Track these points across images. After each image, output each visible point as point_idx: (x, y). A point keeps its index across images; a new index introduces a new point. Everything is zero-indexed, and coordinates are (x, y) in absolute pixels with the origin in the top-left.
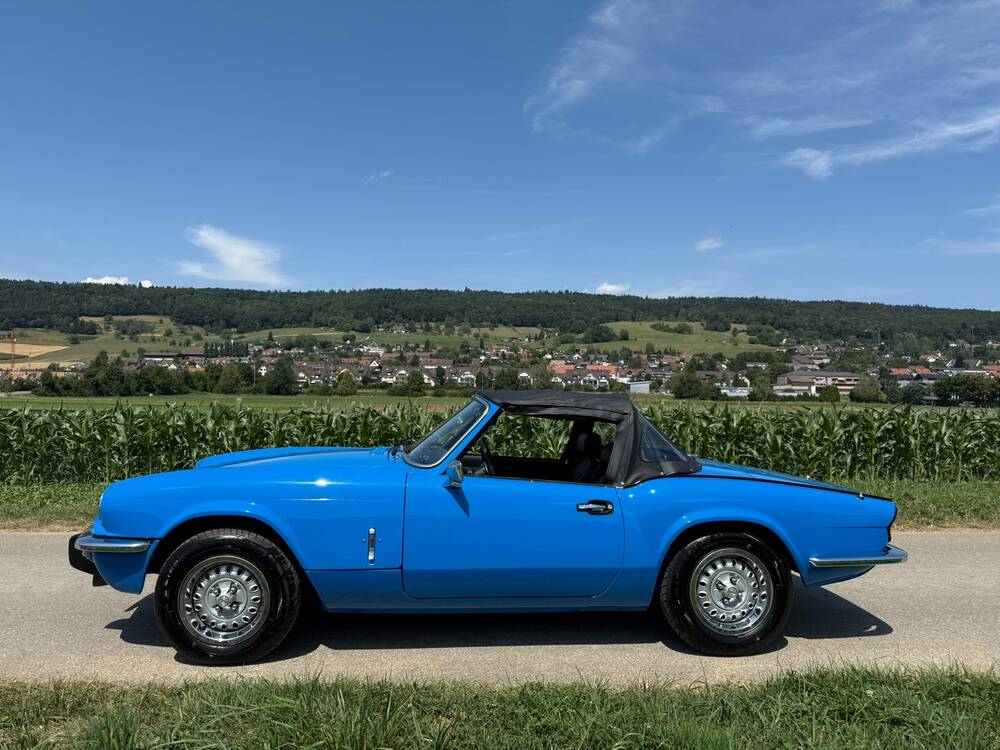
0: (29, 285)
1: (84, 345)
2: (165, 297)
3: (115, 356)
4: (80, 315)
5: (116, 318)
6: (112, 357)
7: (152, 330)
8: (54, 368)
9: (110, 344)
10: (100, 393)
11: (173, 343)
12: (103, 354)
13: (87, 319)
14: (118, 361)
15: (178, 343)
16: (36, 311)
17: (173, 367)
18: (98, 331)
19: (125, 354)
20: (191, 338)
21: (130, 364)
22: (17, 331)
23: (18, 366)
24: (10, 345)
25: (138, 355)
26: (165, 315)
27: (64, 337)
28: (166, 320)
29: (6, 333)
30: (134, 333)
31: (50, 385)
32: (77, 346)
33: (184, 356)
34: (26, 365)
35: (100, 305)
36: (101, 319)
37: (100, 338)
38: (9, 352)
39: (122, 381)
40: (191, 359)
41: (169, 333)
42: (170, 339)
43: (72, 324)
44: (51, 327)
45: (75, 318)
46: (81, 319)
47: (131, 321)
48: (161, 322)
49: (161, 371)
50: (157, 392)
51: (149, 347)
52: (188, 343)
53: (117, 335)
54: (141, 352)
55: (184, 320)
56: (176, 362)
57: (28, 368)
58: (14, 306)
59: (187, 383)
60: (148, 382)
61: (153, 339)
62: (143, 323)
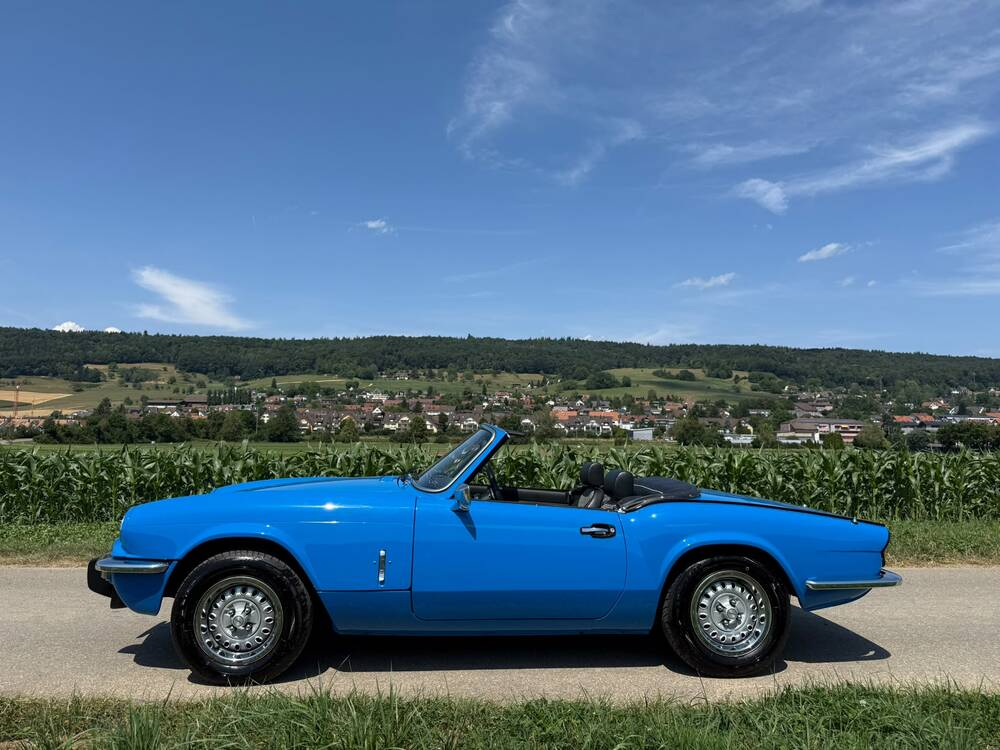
0: (35, 333)
1: (87, 393)
2: (170, 344)
3: (118, 404)
4: (85, 363)
5: (120, 366)
6: (115, 404)
7: (155, 377)
8: (57, 415)
9: (114, 392)
10: (102, 440)
11: (176, 391)
12: (106, 402)
13: (91, 367)
14: (121, 408)
15: (181, 391)
16: (41, 358)
17: (176, 414)
18: (102, 378)
19: (129, 401)
20: (194, 385)
21: (132, 411)
22: (22, 379)
23: (21, 413)
24: (13, 393)
25: (141, 403)
26: (169, 362)
27: (68, 385)
28: (171, 368)
29: (10, 380)
30: (137, 381)
31: (52, 433)
32: (81, 393)
33: (187, 404)
34: (28, 413)
35: (105, 352)
36: (106, 367)
37: (104, 385)
38: (12, 399)
39: (125, 429)
40: (194, 406)
41: (173, 381)
42: (173, 387)
43: (76, 372)
44: (55, 374)
45: (79, 365)
46: (85, 366)
47: (135, 368)
48: (165, 369)
49: (163, 419)
50: (159, 440)
51: (152, 395)
52: (191, 391)
53: (121, 383)
54: (145, 400)
55: (188, 368)
56: (179, 410)
57: (30, 415)
58: (19, 354)
59: (189, 430)
60: (151, 429)
61: (157, 387)
62: (147, 371)
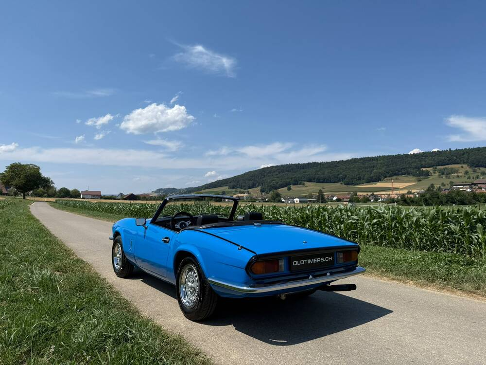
0: (399, 156)
1: (423, 182)
2: (464, 154)
3: (438, 186)
4: (422, 168)
5: (438, 167)
6: (436, 186)
7: (457, 172)
8: (410, 193)
9: (436, 180)
10: (427, 204)
11: (469, 178)
12: (432, 186)
13: (424, 169)
14: (439, 188)
15: (472, 178)
16: (401, 168)
17: (469, 190)
18: (430, 174)
19: (443, 185)
20: (479, 174)
21: (445, 190)
22: (395, 177)
23: (395, 192)
24: (391, 183)
25: (449, 185)
26: (464, 163)
27: (414, 178)
28: (465, 166)
29: (390, 178)
30: (447, 174)
31: (405, 201)
32: (420, 182)
33: (475, 184)
34: (398, 192)
35: (430, 162)
36: (431, 168)
37: (431, 178)
38: (391, 186)
39: (438, 198)
40: (479, 185)
41: (467, 173)
42: (467, 176)
43: (418, 172)
44: (409, 174)
45: (419, 169)
46: (422, 169)
47: (446, 168)
48: (462, 167)
49: (458, 192)
50: (457, 204)
51: (456, 181)
52: (478, 177)
53: (439, 176)
54: (452, 184)
55: (475, 165)
56: (471, 188)
57: (399, 193)
58: (393, 166)
59: (474, 198)
60: (452, 198)
61: (458, 177)
62: (452, 168)
